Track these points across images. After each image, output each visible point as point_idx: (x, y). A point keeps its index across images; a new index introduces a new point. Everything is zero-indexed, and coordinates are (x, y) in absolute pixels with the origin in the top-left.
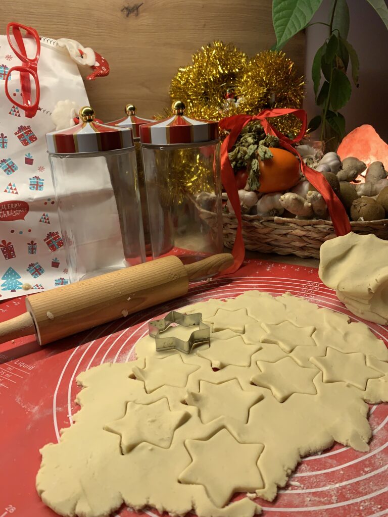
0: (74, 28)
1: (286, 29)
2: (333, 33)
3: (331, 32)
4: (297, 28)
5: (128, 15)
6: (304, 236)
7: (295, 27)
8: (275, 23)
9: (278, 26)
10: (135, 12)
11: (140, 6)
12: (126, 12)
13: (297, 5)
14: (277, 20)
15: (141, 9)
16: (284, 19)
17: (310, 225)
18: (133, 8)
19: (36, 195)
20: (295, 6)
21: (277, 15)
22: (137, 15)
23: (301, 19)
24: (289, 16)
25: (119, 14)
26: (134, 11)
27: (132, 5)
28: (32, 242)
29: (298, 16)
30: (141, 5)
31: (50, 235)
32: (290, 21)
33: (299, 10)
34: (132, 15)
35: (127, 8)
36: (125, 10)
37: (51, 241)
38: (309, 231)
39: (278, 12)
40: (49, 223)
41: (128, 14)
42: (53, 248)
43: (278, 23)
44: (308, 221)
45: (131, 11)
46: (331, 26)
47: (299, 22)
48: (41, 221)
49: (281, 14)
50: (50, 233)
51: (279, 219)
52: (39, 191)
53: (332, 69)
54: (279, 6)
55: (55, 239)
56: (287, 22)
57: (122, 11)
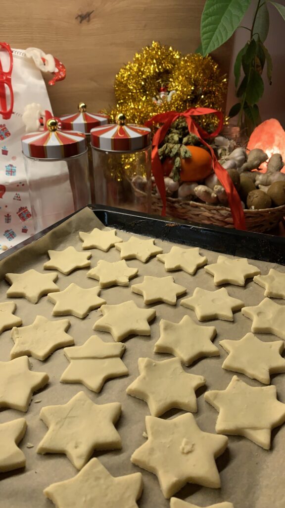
1: (212, 41)
3: (252, 36)
4: (220, 41)
8: (203, 36)
9: (204, 39)
10: (87, 19)
13: (222, 21)
14: (204, 33)
15: (92, 15)
18: (86, 15)
19: (11, 179)
20: (220, 21)
21: (204, 29)
22: (89, 21)
24: (214, 30)
25: (74, 21)
27: (85, 13)
28: (8, 215)
29: (221, 31)
30: (92, 12)
31: (21, 209)
32: (215, 35)
33: (223, 25)
34: (85, 21)
35: (80, 16)
36: (79, 18)
37: (21, 213)
39: (205, 26)
40: (20, 200)
41: (82, 20)
42: (23, 219)
43: (205, 36)
44: (214, 207)
45: (84, 18)
46: (252, 31)
47: (222, 36)
48: (14, 199)
49: (208, 28)
50: (21, 207)
51: (194, 204)
52: (12, 176)
53: (250, 69)
54: (207, 21)
55: (24, 212)
56: (212, 36)
57: (76, 18)
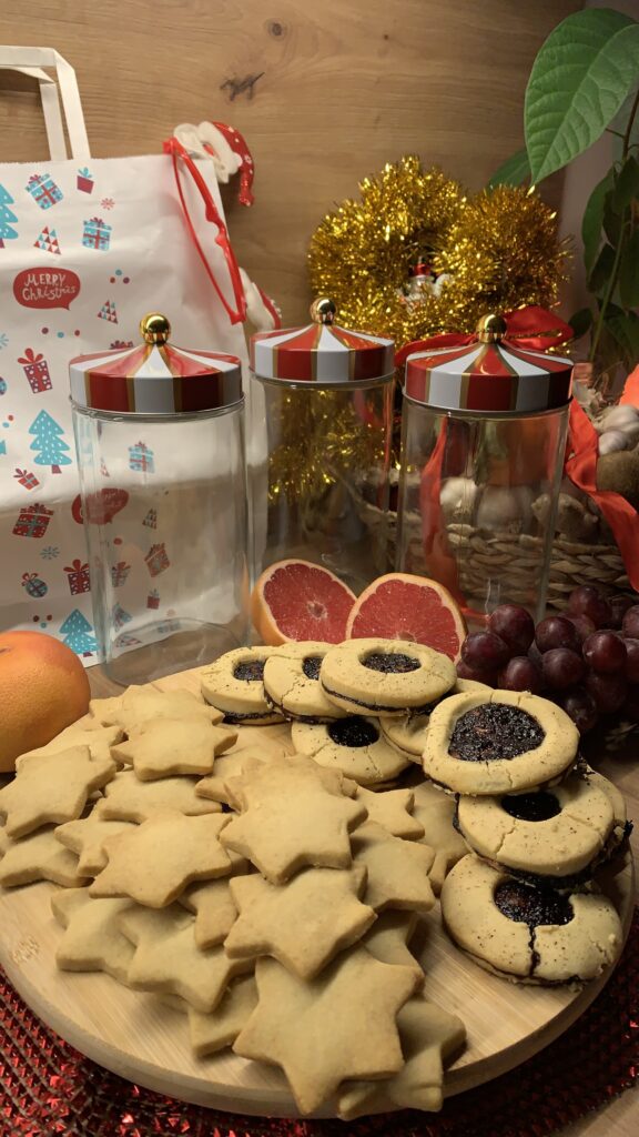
0: (129, 121)
1: (551, 150)
2: (630, 153)
3: (626, 149)
4: (572, 150)
5: (232, 98)
6: (578, 574)
7: (568, 150)
8: (529, 137)
9: (533, 145)
10: (248, 91)
11: (257, 78)
12: (229, 91)
13: (573, 104)
14: (533, 130)
15: (258, 84)
16: (544, 132)
17: (590, 555)
18: (245, 82)
20: (569, 107)
21: (533, 122)
22: (251, 96)
23: (579, 133)
24: (556, 124)
25: (217, 95)
26: (245, 88)
27: (242, 77)
29: (574, 127)
30: (259, 76)
32: (558, 136)
33: (577, 114)
34: (240, 96)
35: (231, 83)
36: (228, 87)
38: (587, 565)
39: (534, 115)
41: (234, 94)
43: (534, 137)
44: (588, 548)
45: (241, 88)
46: (626, 139)
47: (575, 140)
49: (541, 119)
51: (528, 540)
53: (623, 226)
54: (538, 104)
56: (553, 136)
57: (222, 87)
